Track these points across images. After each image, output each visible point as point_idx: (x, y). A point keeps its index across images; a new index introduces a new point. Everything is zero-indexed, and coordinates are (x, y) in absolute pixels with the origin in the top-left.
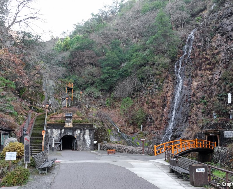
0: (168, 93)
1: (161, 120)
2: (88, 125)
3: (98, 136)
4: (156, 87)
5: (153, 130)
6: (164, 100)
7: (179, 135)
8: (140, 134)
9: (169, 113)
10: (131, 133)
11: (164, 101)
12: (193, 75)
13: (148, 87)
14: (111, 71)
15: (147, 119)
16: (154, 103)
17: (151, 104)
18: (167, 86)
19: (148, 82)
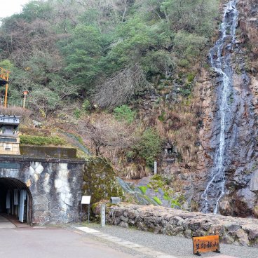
0: (204, 102)
1: (196, 153)
2: (63, 151)
3: (90, 182)
4: (178, 89)
5: (179, 172)
6: (198, 114)
7: (245, 183)
8: (156, 181)
9: (210, 138)
10: (132, 179)
11: (199, 116)
12: (252, 69)
13: (160, 90)
14: (86, 58)
15: (164, 149)
16: (176, 119)
17: (169, 122)
18: (201, 89)
19: (161, 81)
